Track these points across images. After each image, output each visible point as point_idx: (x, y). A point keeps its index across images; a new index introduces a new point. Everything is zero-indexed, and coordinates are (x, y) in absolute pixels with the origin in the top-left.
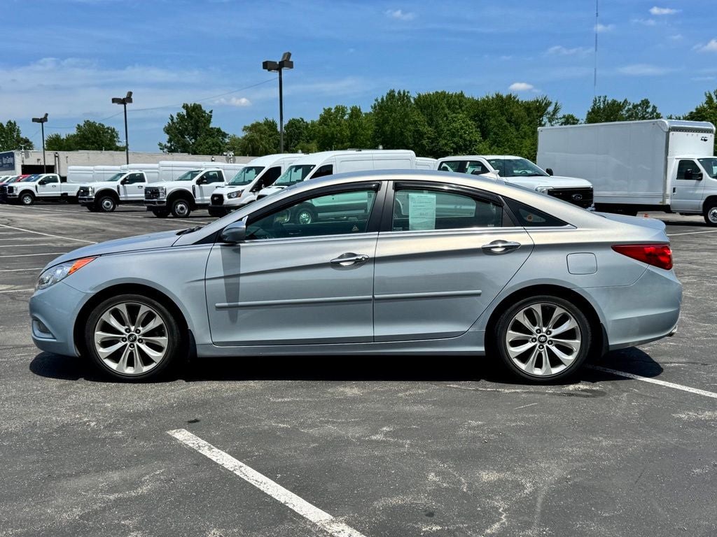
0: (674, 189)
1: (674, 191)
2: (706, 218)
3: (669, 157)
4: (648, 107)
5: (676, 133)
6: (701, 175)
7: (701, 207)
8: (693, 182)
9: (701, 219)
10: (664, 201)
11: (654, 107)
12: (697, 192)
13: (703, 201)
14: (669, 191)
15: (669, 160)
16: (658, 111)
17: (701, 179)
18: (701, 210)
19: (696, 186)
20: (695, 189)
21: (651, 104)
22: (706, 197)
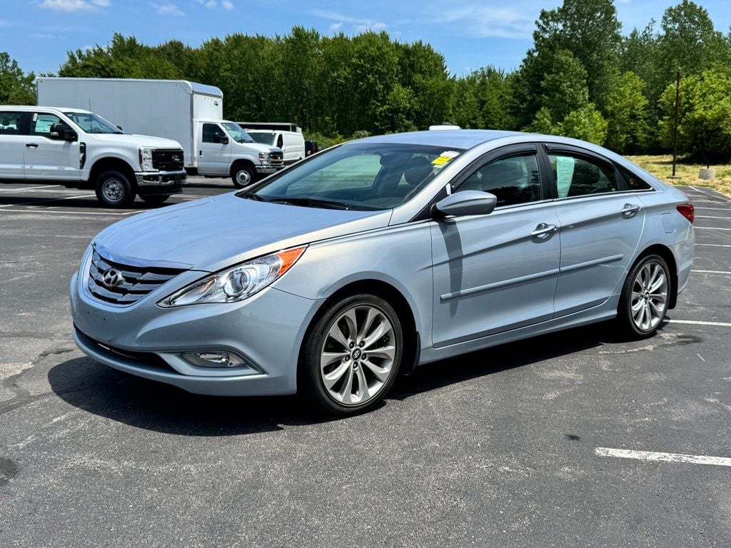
0: (201, 152)
1: (201, 154)
2: (234, 180)
3: (194, 120)
4: (7, 61)
5: (197, 95)
6: (227, 139)
7: (229, 170)
8: (220, 145)
9: (229, 181)
10: (192, 164)
11: (14, 61)
12: (225, 155)
13: (230, 164)
14: (196, 154)
15: (194, 123)
16: (19, 66)
17: (227, 143)
18: (228, 173)
19: (223, 150)
20: (221, 153)
21: (11, 58)
22: (233, 160)
